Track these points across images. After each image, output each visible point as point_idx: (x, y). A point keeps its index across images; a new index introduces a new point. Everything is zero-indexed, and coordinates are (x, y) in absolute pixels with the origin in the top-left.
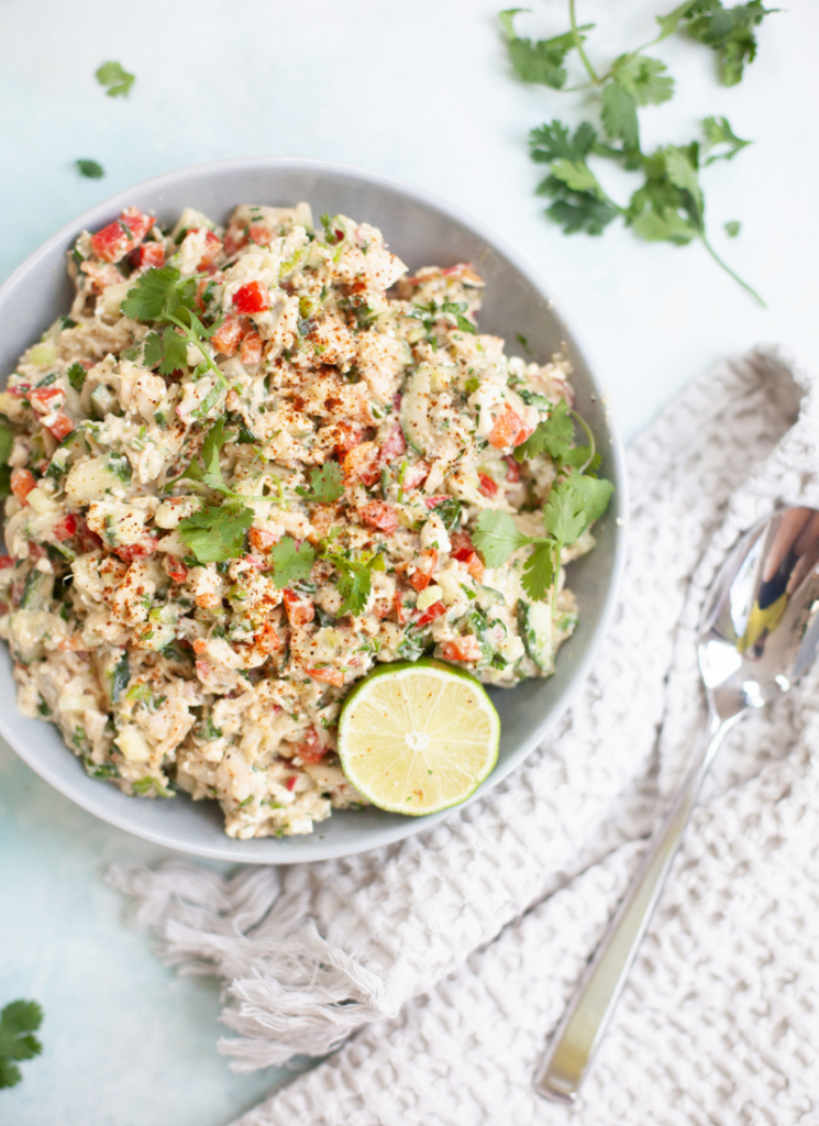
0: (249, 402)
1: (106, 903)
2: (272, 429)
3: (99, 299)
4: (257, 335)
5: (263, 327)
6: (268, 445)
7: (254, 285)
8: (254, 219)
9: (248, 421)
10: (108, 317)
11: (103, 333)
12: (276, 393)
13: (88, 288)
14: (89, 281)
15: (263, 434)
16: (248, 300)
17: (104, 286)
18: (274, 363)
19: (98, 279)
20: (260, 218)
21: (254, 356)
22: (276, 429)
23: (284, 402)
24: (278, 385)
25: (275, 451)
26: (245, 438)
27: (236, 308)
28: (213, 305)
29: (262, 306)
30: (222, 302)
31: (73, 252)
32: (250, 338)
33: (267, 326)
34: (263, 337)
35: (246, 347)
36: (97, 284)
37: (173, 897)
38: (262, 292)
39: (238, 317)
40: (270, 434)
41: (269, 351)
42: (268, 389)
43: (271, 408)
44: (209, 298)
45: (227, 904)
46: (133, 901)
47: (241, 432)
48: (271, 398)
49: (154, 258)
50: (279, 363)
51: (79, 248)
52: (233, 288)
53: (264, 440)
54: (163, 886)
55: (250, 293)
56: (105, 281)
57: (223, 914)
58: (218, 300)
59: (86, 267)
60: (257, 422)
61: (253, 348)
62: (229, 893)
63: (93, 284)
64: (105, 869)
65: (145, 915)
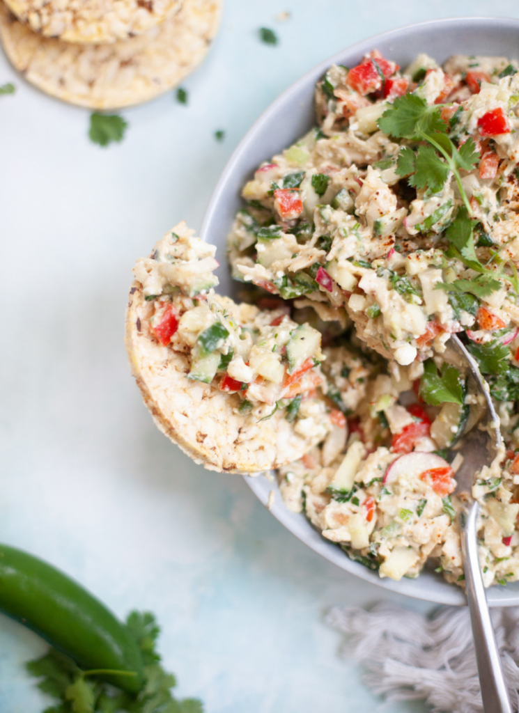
0: (487, 211)
1: (327, 640)
2: (508, 235)
3: (351, 119)
4: (495, 154)
5: (504, 147)
6: (504, 248)
7: (498, 112)
8: (471, 66)
9: (487, 228)
10: (360, 134)
11: (356, 146)
12: (508, 205)
13: (340, 111)
14: (340, 106)
15: (500, 239)
16: (492, 123)
17: (355, 110)
18: (507, 179)
19: (349, 102)
20: (477, 65)
21: (491, 172)
22: (511, 235)
23: (514, 213)
24: (509, 199)
25: (511, 254)
26: (484, 243)
27: (480, 130)
28: (458, 127)
29: (505, 129)
30: (468, 125)
31: (323, 83)
32: (488, 157)
33: (507, 146)
34: (500, 156)
35: (486, 164)
36: (348, 107)
37: (385, 635)
38: (505, 117)
39: (480, 138)
40: (506, 239)
41: (504, 169)
42: (499, 202)
43: (504, 217)
44: (456, 121)
45: (431, 640)
46: (349, 640)
47: (480, 237)
48: (502, 210)
49: (399, 89)
50: (511, 179)
51: (329, 79)
52: (480, 113)
53: (501, 244)
54: (377, 625)
55: (495, 117)
56: (356, 105)
57: (427, 648)
58: (464, 123)
59: (337, 93)
60: (495, 230)
61: (491, 165)
62: (433, 631)
63: (345, 107)
64: (326, 612)
65: (362, 651)
